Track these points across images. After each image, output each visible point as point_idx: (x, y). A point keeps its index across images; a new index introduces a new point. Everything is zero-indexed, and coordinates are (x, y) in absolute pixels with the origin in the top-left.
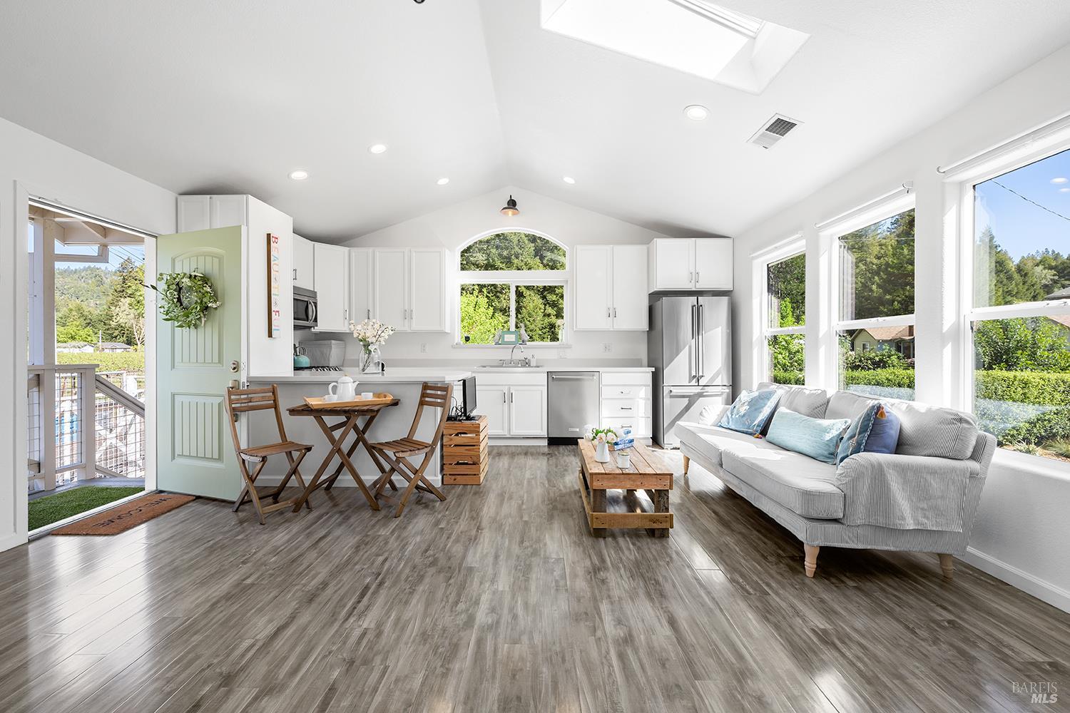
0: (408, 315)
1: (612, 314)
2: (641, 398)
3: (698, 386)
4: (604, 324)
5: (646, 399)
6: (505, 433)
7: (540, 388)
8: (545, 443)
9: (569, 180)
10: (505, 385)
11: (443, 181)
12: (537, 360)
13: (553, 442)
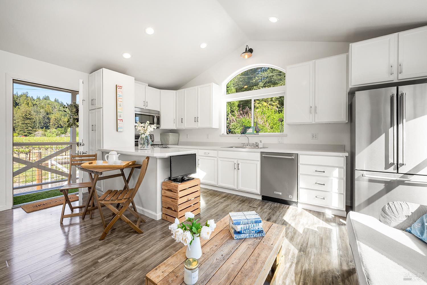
0: (196, 120)
1: (314, 110)
2: (335, 177)
3: (398, 173)
4: (307, 119)
5: (340, 179)
6: (236, 188)
7: (256, 162)
8: (260, 198)
9: (273, 20)
10: (235, 159)
11: (204, 46)
12: (263, 144)
13: (265, 198)
